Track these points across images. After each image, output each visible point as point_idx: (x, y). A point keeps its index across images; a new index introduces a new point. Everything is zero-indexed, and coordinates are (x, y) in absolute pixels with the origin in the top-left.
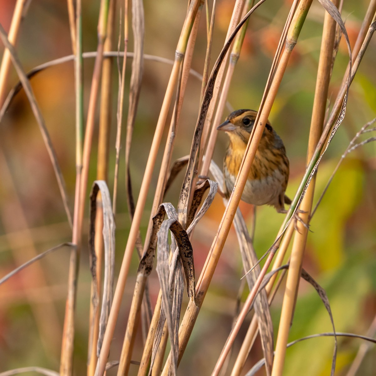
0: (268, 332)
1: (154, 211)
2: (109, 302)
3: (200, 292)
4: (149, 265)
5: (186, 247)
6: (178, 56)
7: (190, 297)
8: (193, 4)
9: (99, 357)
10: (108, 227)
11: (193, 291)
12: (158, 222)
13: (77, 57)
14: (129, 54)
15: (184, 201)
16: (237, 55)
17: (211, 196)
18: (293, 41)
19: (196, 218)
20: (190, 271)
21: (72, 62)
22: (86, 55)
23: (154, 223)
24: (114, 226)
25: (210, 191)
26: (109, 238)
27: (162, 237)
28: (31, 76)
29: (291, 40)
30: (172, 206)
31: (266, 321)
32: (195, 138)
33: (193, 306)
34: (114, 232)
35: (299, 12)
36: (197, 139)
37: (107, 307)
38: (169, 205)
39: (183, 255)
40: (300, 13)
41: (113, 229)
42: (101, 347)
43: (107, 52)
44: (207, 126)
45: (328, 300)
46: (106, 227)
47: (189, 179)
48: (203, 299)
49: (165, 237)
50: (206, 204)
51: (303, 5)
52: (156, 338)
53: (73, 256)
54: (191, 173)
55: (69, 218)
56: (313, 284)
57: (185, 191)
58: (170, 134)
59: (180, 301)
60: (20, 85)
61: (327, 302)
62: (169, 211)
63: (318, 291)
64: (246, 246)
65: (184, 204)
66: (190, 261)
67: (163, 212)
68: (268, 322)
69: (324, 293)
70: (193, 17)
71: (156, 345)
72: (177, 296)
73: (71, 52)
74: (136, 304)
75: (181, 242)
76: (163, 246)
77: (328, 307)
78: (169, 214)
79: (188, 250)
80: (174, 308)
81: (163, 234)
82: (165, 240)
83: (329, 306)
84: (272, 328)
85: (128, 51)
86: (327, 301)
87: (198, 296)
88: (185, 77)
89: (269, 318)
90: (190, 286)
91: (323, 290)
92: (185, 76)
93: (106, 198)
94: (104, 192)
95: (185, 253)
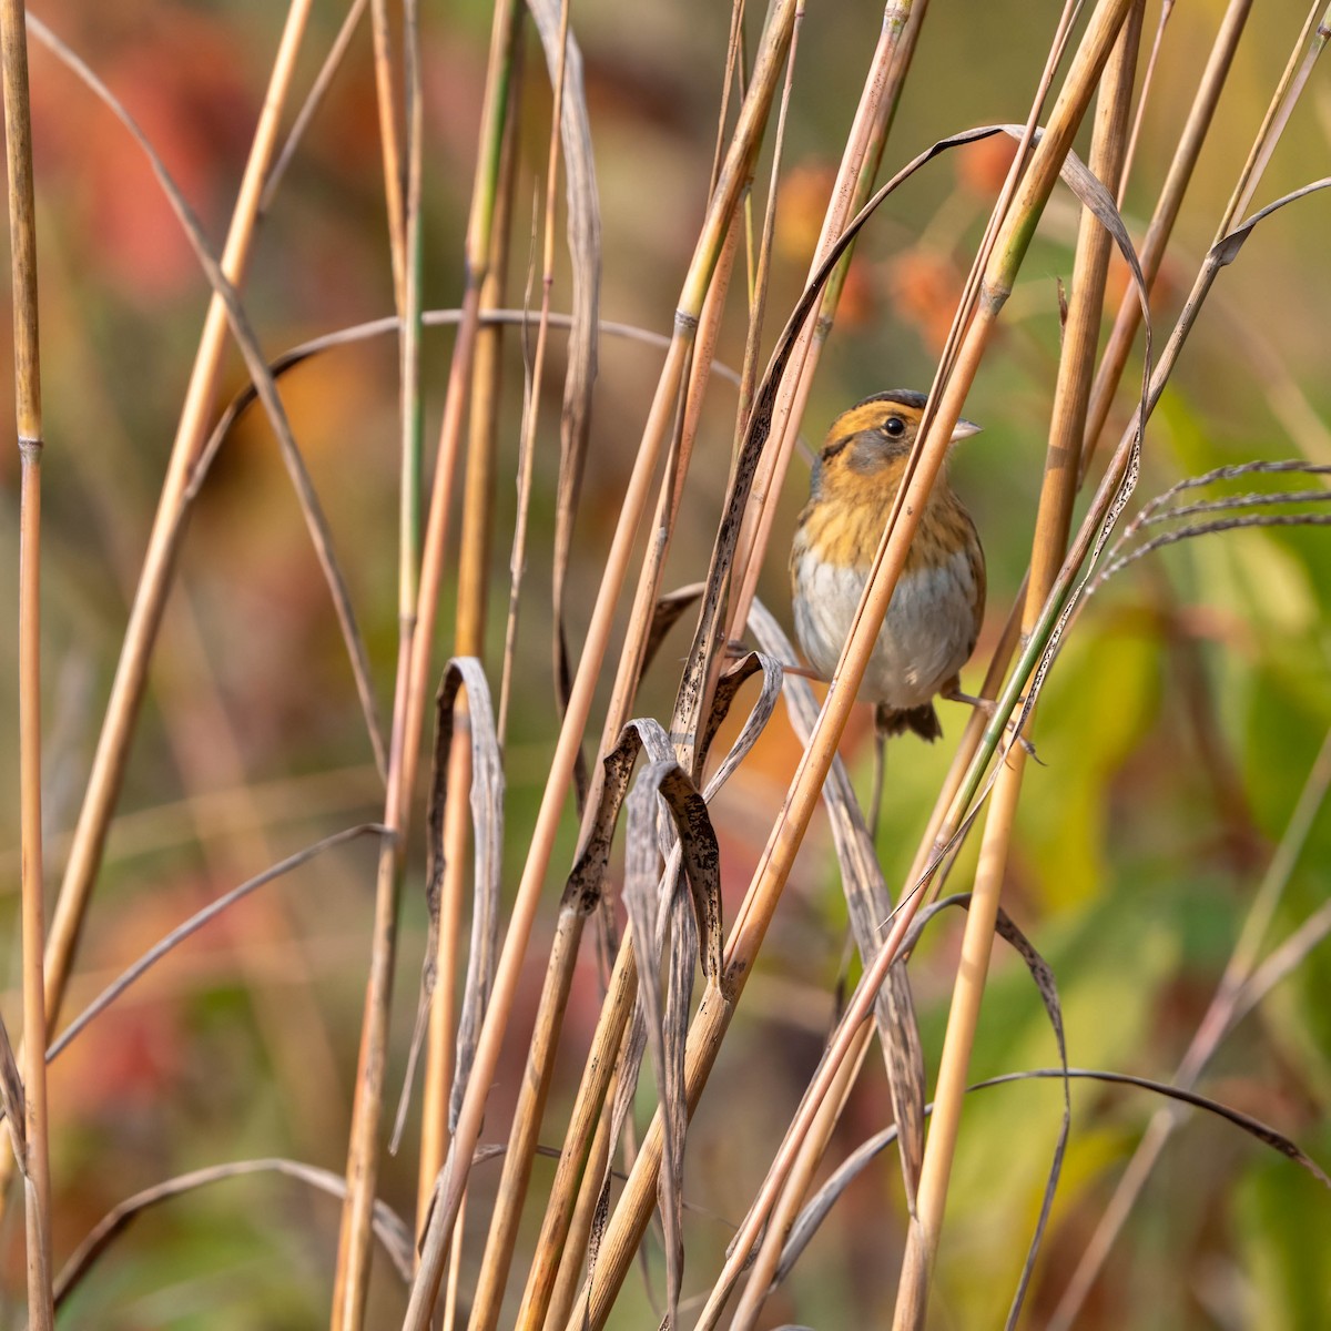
0: (910, 1075)
1: (609, 741)
2: (485, 985)
3: (735, 963)
4: (592, 885)
5: (702, 841)
6: (682, 324)
7: (709, 977)
8: (726, 182)
9: (454, 1134)
10: (486, 785)
11: (718, 961)
12: (618, 771)
13: (406, 322)
14: (556, 317)
15: (687, 716)
16: (828, 321)
17: (767, 697)
18: (1000, 290)
19: (730, 758)
20: (711, 905)
21: (393, 336)
22: (432, 317)
23: (608, 773)
24: (500, 784)
25: (765, 683)
26: (488, 814)
27: (638, 810)
28: (279, 371)
29: (996, 285)
30: (660, 727)
31: (905, 1044)
32: (720, 545)
33: (717, 1001)
34: (500, 799)
35: (1018, 210)
36: (726, 550)
37: (479, 999)
38: (652, 725)
39: (693, 863)
40: (1023, 214)
41: (498, 790)
42: (459, 1108)
43: (488, 311)
44: (751, 515)
45: (1056, 996)
46: (479, 785)
47: (702, 658)
48: (742, 983)
49: (647, 810)
50: (756, 719)
51: (1030, 191)
52: (623, 1083)
53: (386, 862)
54: (706, 640)
55: (380, 758)
56: (1020, 950)
57: (689, 689)
58: (656, 532)
59: (686, 983)
60: (253, 393)
61: (1054, 1000)
62: (651, 740)
63: (1033, 968)
64: (851, 839)
65: (687, 722)
66: (710, 878)
67: (633, 744)
68: (910, 1047)
69: (1049, 976)
70: (726, 217)
71: (623, 1101)
72: (679, 971)
73: (390, 309)
74: (556, 991)
75: (688, 826)
76: (641, 835)
77: (1055, 1015)
78: (651, 750)
79: (705, 848)
80: (671, 1005)
81: (644, 801)
82: (647, 817)
83: (1059, 1013)
84: (920, 1064)
85: (552, 309)
86: (1056, 998)
87: (732, 975)
88: (698, 381)
89: (912, 1036)
90: (709, 945)
91: (1046, 970)
92: (698, 376)
93: (481, 706)
94: (477, 690)
95: (697, 857)
